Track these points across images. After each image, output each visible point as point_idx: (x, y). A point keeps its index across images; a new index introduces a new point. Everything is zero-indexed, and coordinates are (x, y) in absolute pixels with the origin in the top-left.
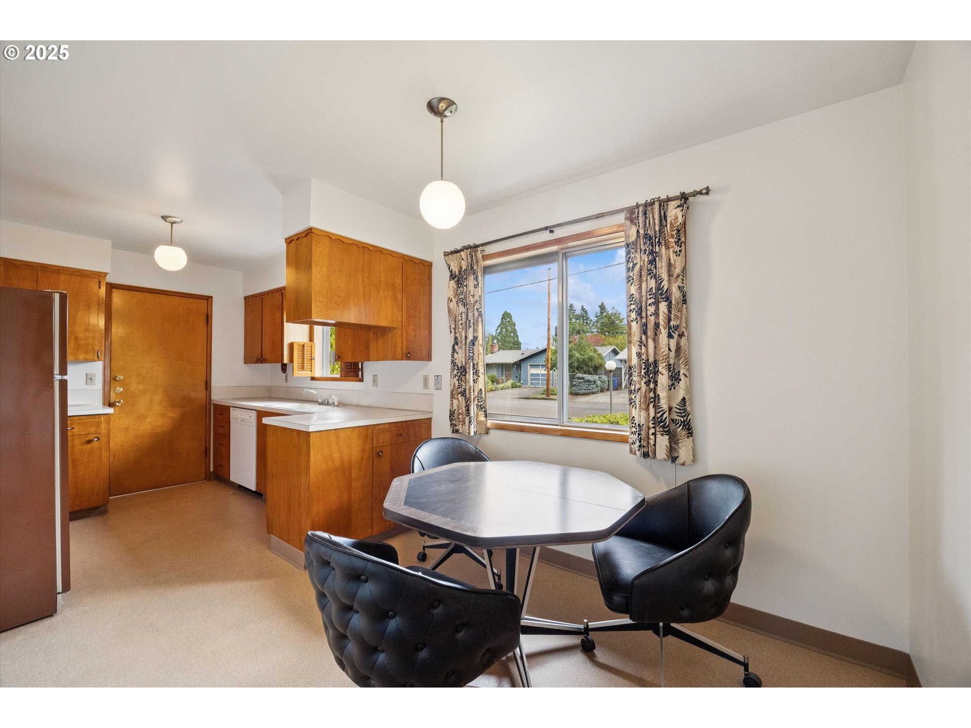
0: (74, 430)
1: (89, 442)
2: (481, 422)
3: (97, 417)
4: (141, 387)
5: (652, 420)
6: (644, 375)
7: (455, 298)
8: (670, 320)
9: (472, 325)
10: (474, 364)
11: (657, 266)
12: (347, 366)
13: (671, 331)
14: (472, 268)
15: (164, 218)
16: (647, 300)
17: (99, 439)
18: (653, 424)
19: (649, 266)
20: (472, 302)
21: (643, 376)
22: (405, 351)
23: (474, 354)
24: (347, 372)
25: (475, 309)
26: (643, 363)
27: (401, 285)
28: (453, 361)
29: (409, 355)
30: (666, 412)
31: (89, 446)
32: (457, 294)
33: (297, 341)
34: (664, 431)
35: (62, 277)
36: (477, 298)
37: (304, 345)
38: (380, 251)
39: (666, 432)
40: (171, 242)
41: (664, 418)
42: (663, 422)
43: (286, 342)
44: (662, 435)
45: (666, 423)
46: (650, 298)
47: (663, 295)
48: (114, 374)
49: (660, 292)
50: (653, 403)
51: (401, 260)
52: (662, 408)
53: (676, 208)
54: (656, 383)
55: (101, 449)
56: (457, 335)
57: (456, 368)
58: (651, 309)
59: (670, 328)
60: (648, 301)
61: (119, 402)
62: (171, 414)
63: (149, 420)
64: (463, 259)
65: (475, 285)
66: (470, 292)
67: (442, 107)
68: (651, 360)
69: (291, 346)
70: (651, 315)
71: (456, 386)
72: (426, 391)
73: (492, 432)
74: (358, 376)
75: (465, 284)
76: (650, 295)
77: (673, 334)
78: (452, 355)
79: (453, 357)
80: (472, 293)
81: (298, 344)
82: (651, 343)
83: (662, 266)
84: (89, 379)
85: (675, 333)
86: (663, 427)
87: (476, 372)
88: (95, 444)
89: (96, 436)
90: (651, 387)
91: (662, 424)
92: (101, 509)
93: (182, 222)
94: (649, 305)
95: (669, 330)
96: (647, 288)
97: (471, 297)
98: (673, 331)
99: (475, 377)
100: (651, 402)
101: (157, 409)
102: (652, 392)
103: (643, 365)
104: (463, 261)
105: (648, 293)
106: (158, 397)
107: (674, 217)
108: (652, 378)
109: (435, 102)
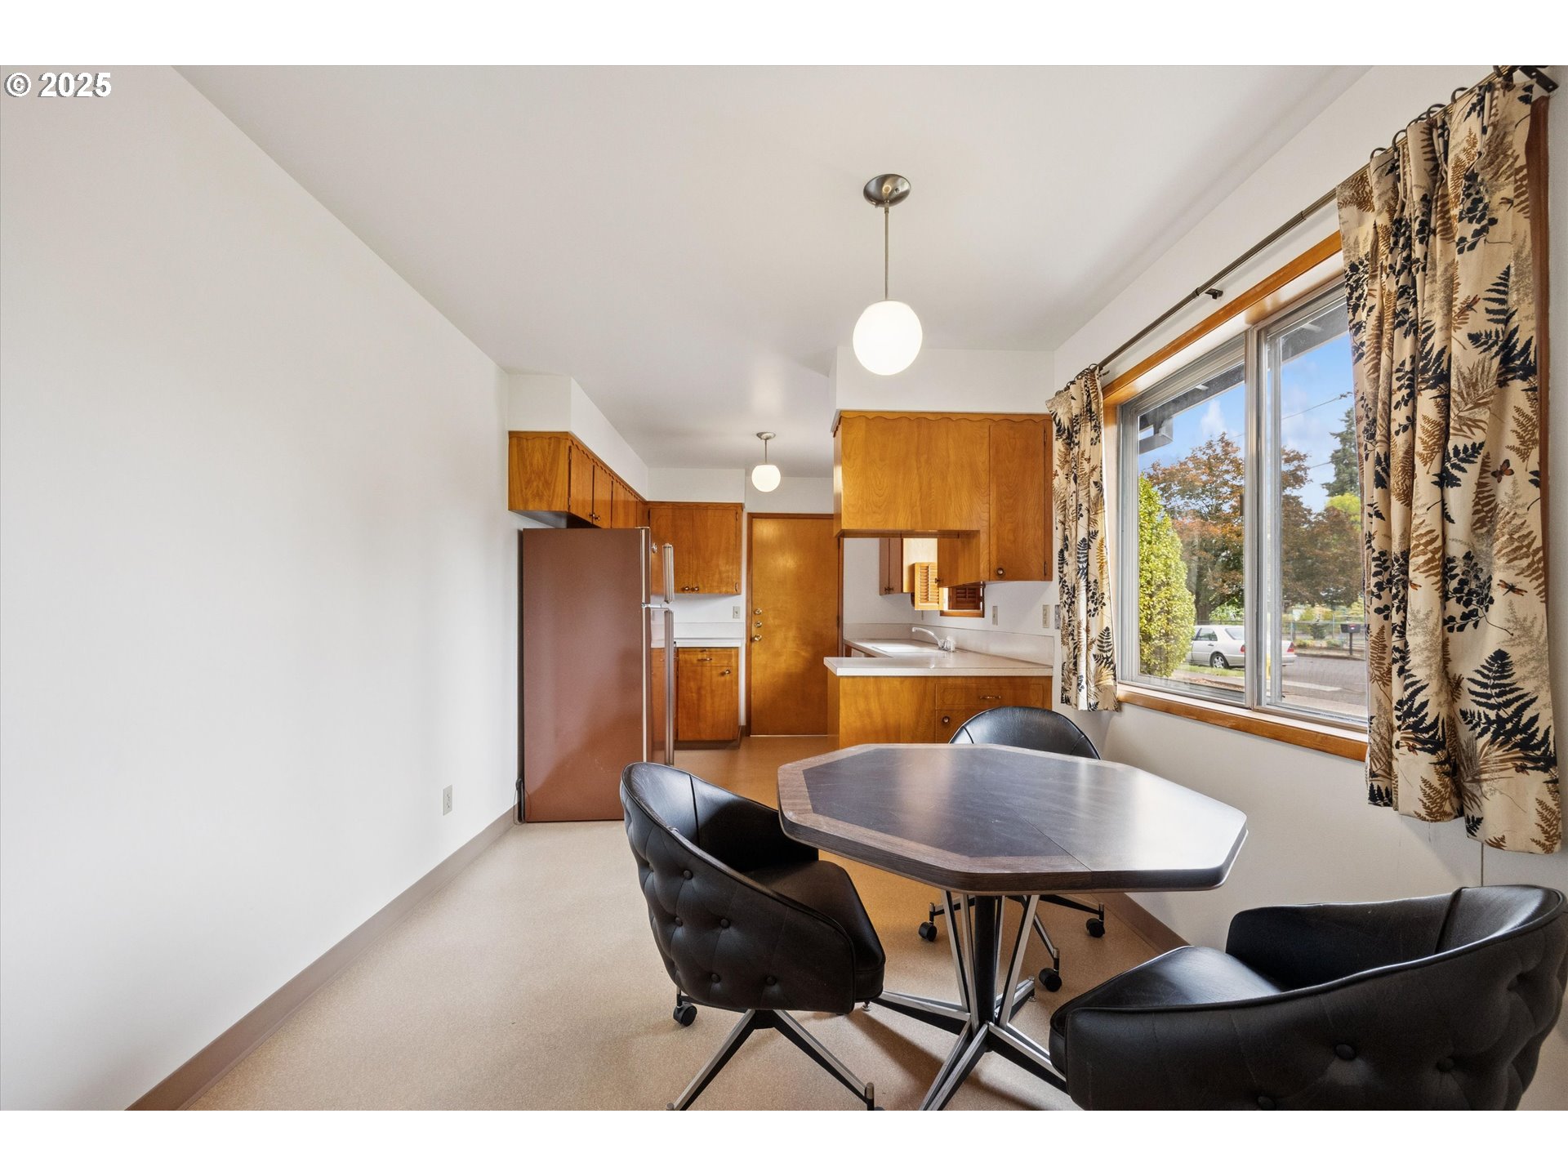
0: (713, 661)
1: (723, 674)
2: (1107, 688)
3: (729, 650)
4: (777, 622)
5: (1396, 709)
6: (1375, 590)
7: (1062, 468)
8: (1445, 434)
9: (1085, 513)
10: (1088, 583)
11: (1419, 298)
12: (958, 593)
13: (1448, 465)
14: (1090, 411)
15: (759, 435)
16: (1390, 395)
17: (730, 672)
18: (1399, 718)
19: (1398, 303)
20: (1087, 470)
21: (1373, 593)
22: (994, 566)
23: (1088, 564)
24: (957, 602)
25: (1092, 483)
26: (1374, 559)
27: (987, 462)
28: (1061, 578)
29: (1001, 572)
30: (1423, 688)
31: (723, 678)
32: (1067, 462)
33: (921, 561)
34: (1417, 740)
35: (710, 512)
36: (1093, 463)
37: (928, 567)
38: (946, 417)
39: (1424, 742)
40: (766, 460)
41: (1416, 705)
42: (1415, 715)
43: (906, 564)
44: (1412, 749)
45: (1423, 719)
46: (1399, 389)
47: (1428, 371)
48: (755, 607)
49: (1421, 364)
50: (1400, 664)
51: (987, 424)
52: (1412, 676)
53: (1469, 114)
54: (1403, 607)
55: (732, 681)
56: (1067, 533)
57: (1066, 591)
58: (1400, 416)
59: (1445, 458)
60: (1393, 397)
61: (758, 637)
62: (803, 653)
63: (784, 658)
64: (1073, 398)
65: (1092, 439)
66: (1083, 454)
67: (887, 189)
68: (1396, 548)
69: (912, 568)
70: (1397, 433)
71: (1067, 622)
72: (1045, 632)
73: (1126, 708)
74: (979, 608)
75: (1076, 441)
76: (1398, 379)
77: (1455, 472)
78: (1060, 568)
79: (1062, 572)
80: (1086, 456)
81: (921, 565)
82: (1397, 507)
83: (1430, 294)
84: (736, 612)
85: (1463, 470)
86: (1415, 727)
87: (1092, 597)
88: (727, 677)
89: (727, 668)
90: (1393, 622)
91: (1412, 719)
92: (734, 743)
93: (775, 435)
94: (1396, 408)
95: (1443, 463)
96: (1392, 362)
97: (1085, 462)
98: (1454, 466)
99: (1092, 606)
100: (1395, 661)
101: (791, 646)
102: (1396, 634)
103: (1374, 564)
104: (1073, 401)
105: (1395, 376)
106: (792, 633)
107: (1465, 145)
108: (1395, 597)
109: (872, 189)
